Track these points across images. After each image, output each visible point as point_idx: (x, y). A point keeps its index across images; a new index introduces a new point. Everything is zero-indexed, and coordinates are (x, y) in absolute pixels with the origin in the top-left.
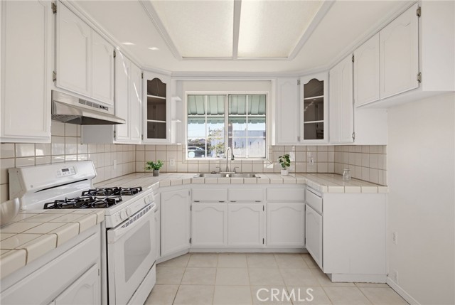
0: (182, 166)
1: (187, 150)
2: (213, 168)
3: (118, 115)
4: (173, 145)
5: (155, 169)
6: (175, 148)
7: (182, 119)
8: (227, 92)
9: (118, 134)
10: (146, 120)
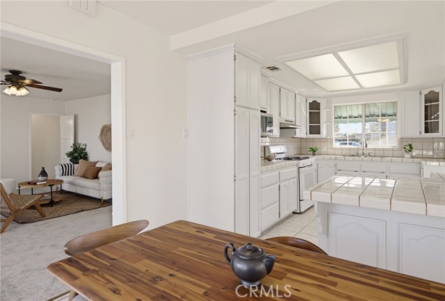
0: (330, 151)
1: (334, 141)
2: (352, 153)
3: (297, 124)
4: (324, 138)
5: (314, 151)
6: (325, 140)
7: (331, 123)
8: (364, 103)
9: (297, 132)
10: (308, 125)
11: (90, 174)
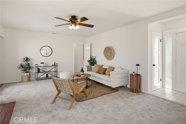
11: (101, 71)
